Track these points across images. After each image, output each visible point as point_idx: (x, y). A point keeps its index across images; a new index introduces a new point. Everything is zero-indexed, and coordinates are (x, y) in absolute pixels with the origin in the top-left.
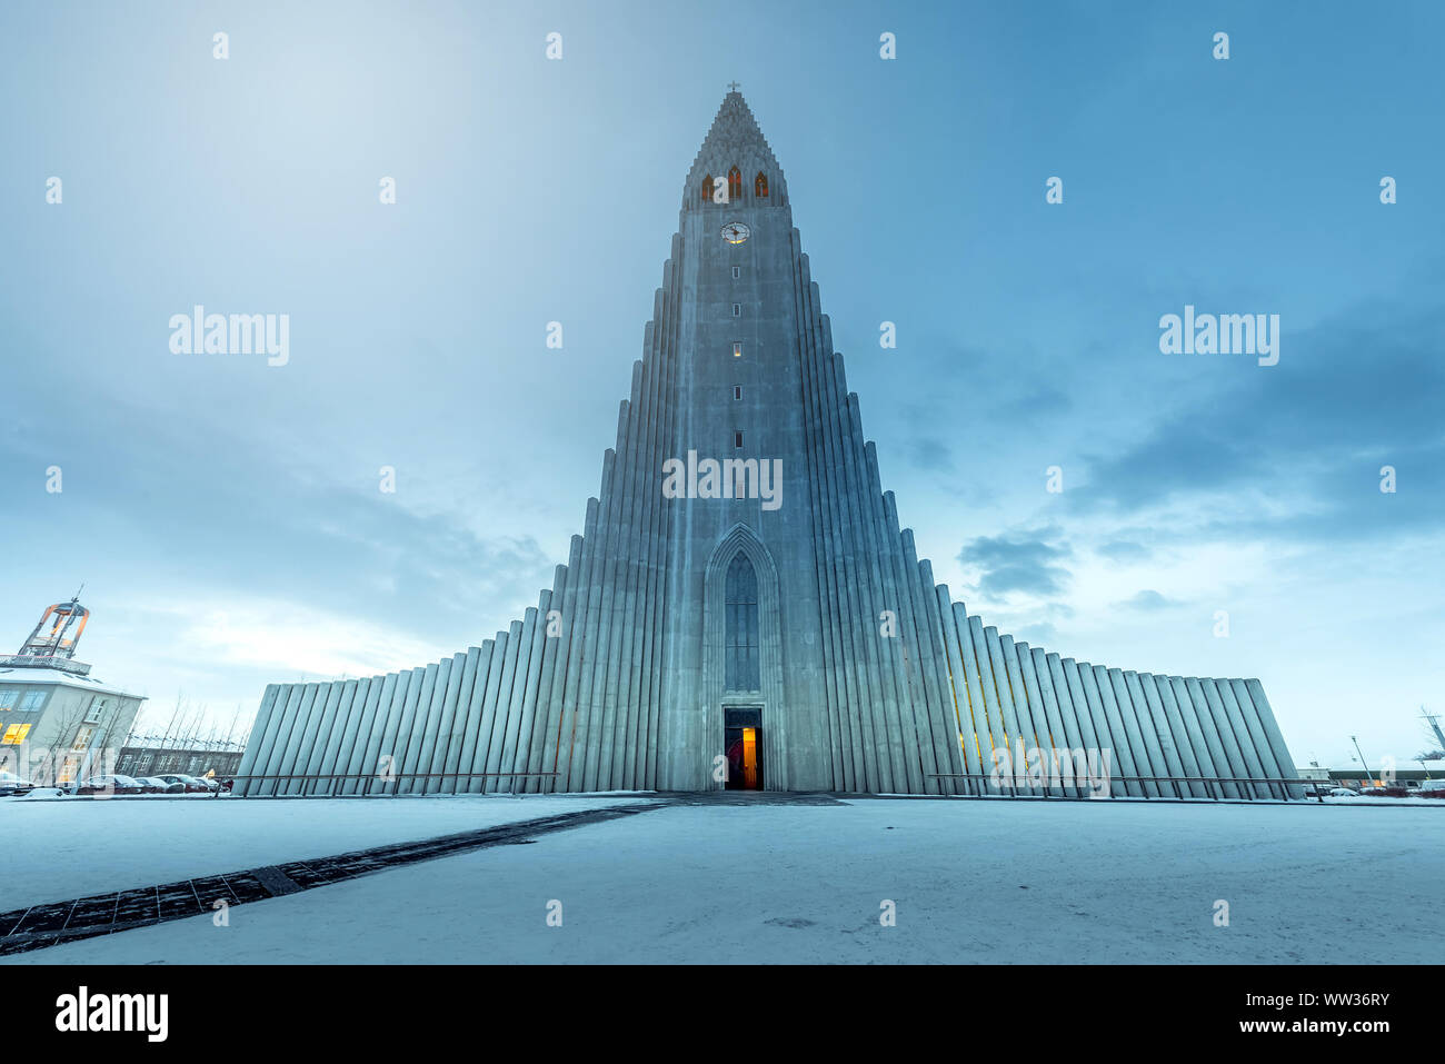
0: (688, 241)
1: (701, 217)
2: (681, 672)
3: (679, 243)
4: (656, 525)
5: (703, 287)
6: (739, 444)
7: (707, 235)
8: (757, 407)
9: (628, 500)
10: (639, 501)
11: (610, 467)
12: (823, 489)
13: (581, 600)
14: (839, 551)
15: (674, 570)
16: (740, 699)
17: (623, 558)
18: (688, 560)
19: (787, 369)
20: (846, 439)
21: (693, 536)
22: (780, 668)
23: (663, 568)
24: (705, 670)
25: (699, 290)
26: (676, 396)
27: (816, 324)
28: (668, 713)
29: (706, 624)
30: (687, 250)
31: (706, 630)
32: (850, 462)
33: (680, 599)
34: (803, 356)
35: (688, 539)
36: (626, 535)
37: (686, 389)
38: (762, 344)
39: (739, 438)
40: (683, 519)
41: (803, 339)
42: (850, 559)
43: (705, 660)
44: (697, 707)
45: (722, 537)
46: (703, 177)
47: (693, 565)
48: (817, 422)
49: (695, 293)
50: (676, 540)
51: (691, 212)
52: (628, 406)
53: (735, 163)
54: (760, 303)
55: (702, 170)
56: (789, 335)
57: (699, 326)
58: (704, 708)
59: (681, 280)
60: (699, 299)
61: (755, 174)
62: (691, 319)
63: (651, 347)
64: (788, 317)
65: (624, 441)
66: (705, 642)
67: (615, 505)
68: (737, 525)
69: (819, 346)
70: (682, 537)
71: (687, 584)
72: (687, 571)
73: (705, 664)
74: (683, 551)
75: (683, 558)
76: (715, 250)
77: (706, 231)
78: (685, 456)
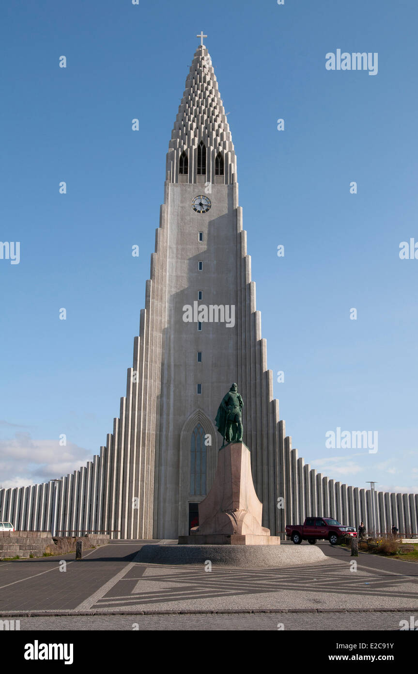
1: (179, 189)
2: (168, 485)
4: (155, 409)
6: (200, 360)
7: (183, 205)
8: (211, 335)
15: (164, 433)
16: (197, 499)
18: (171, 428)
21: (174, 415)
23: (159, 433)
24: (180, 485)
28: (162, 504)
29: (181, 463)
31: (181, 465)
33: (167, 450)
35: (171, 416)
37: (169, 322)
38: (215, 292)
39: (200, 354)
40: (168, 404)
41: (239, 292)
43: (180, 480)
44: (176, 502)
45: (189, 415)
46: (180, 154)
47: (174, 431)
48: (243, 351)
49: (175, 250)
50: (165, 416)
51: (172, 184)
53: (202, 139)
54: (215, 262)
55: (180, 146)
56: (232, 288)
57: (177, 277)
58: (180, 503)
60: (177, 257)
61: (216, 155)
62: (172, 272)
64: (232, 274)
66: (180, 472)
68: (198, 410)
70: (168, 415)
71: (171, 441)
72: (170, 434)
73: (180, 482)
74: (168, 423)
75: (169, 427)
76: (188, 218)
77: (182, 201)
78: (169, 366)
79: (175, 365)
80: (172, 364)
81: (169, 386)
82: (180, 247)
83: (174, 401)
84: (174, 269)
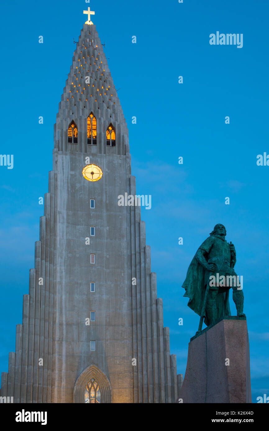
1: (68, 157)
5: (71, 213)
7: (73, 173)
8: (104, 296)
12: (139, 349)
14: (145, 382)
15: (56, 388)
19: (122, 274)
20: (155, 324)
21: (67, 370)
25: (68, 215)
26: (54, 287)
27: (142, 250)
34: (133, 268)
35: (64, 372)
37: (61, 283)
38: (108, 257)
39: (93, 314)
40: (60, 360)
41: (133, 257)
42: (151, 386)
46: (69, 122)
47: (67, 385)
48: (138, 310)
49: (65, 216)
50: (57, 372)
51: (60, 152)
54: (108, 228)
55: (69, 116)
56: (125, 251)
57: (69, 242)
59: (56, 207)
60: (68, 223)
61: (107, 125)
62: (63, 236)
64: (125, 240)
68: (92, 365)
69: (143, 265)
70: (60, 370)
71: (63, 395)
72: (63, 389)
74: (61, 379)
77: (72, 169)
78: (61, 324)
79: (67, 324)
80: (64, 322)
81: (62, 343)
83: (66, 357)
84: (65, 233)
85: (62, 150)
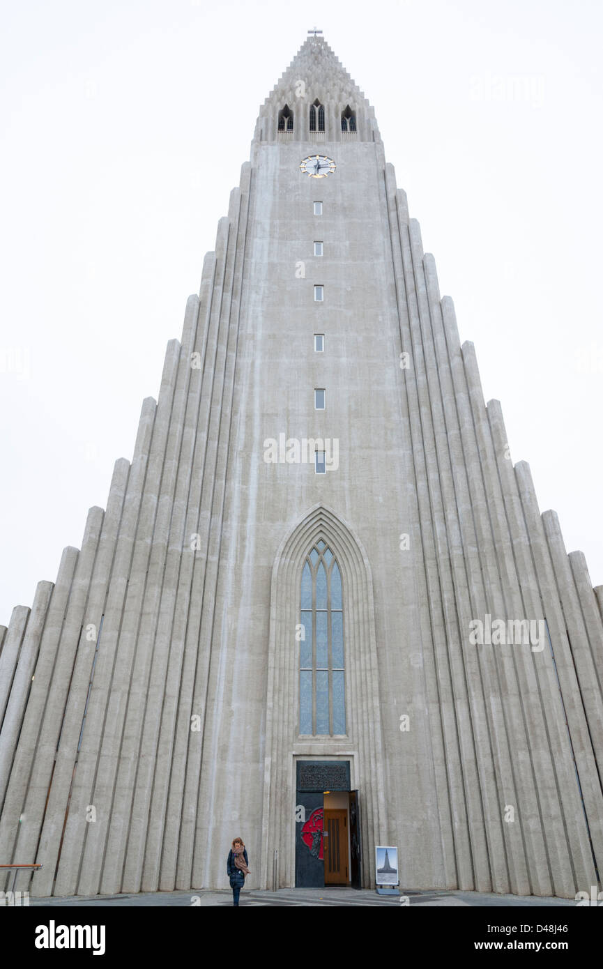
0: (262, 173)
1: (276, 149)
2: (235, 705)
3: (250, 174)
4: (208, 500)
6: (320, 403)
7: (284, 167)
8: (344, 360)
9: (172, 464)
10: (186, 468)
11: (149, 420)
13: (97, 597)
14: (455, 541)
15: (230, 562)
16: (321, 747)
17: (161, 540)
18: (250, 550)
19: (380, 318)
21: (258, 519)
22: (377, 703)
23: (214, 559)
24: (270, 704)
25: (272, 225)
26: (238, 343)
27: (418, 265)
28: (214, 766)
29: (272, 638)
30: (260, 182)
31: (272, 645)
32: (467, 427)
33: (236, 604)
35: (251, 523)
36: (166, 510)
37: (253, 337)
38: (349, 289)
40: (244, 496)
41: (400, 284)
42: (472, 550)
43: (270, 688)
44: (258, 758)
45: (296, 519)
46: (280, 108)
47: (256, 557)
49: (267, 228)
50: (234, 523)
51: (264, 142)
52: (177, 348)
53: (317, 97)
54: (347, 243)
55: (279, 100)
56: (383, 279)
57: (272, 265)
58: (268, 761)
59: (250, 213)
60: (272, 236)
61: (341, 109)
62: (262, 258)
63: (210, 281)
64: (381, 260)
65: (169, 388)
66: (271, 664)
67: (154, 472)
68: (318, 506)
69: (421, 290)
70: (243, 519)
71: (247, 582)
72: (248, 565)
73: (270, 695)
74: (242, 538)
75: (243, 547)
76: (292, 183)
77: (282, 163)
78: (249, 417)
79: (263, 415)
80: (257, 412)
81: (249, 456)
82: (277, 222)
83: (259, 489)
84: (266, 253)
85: (266, 140)
